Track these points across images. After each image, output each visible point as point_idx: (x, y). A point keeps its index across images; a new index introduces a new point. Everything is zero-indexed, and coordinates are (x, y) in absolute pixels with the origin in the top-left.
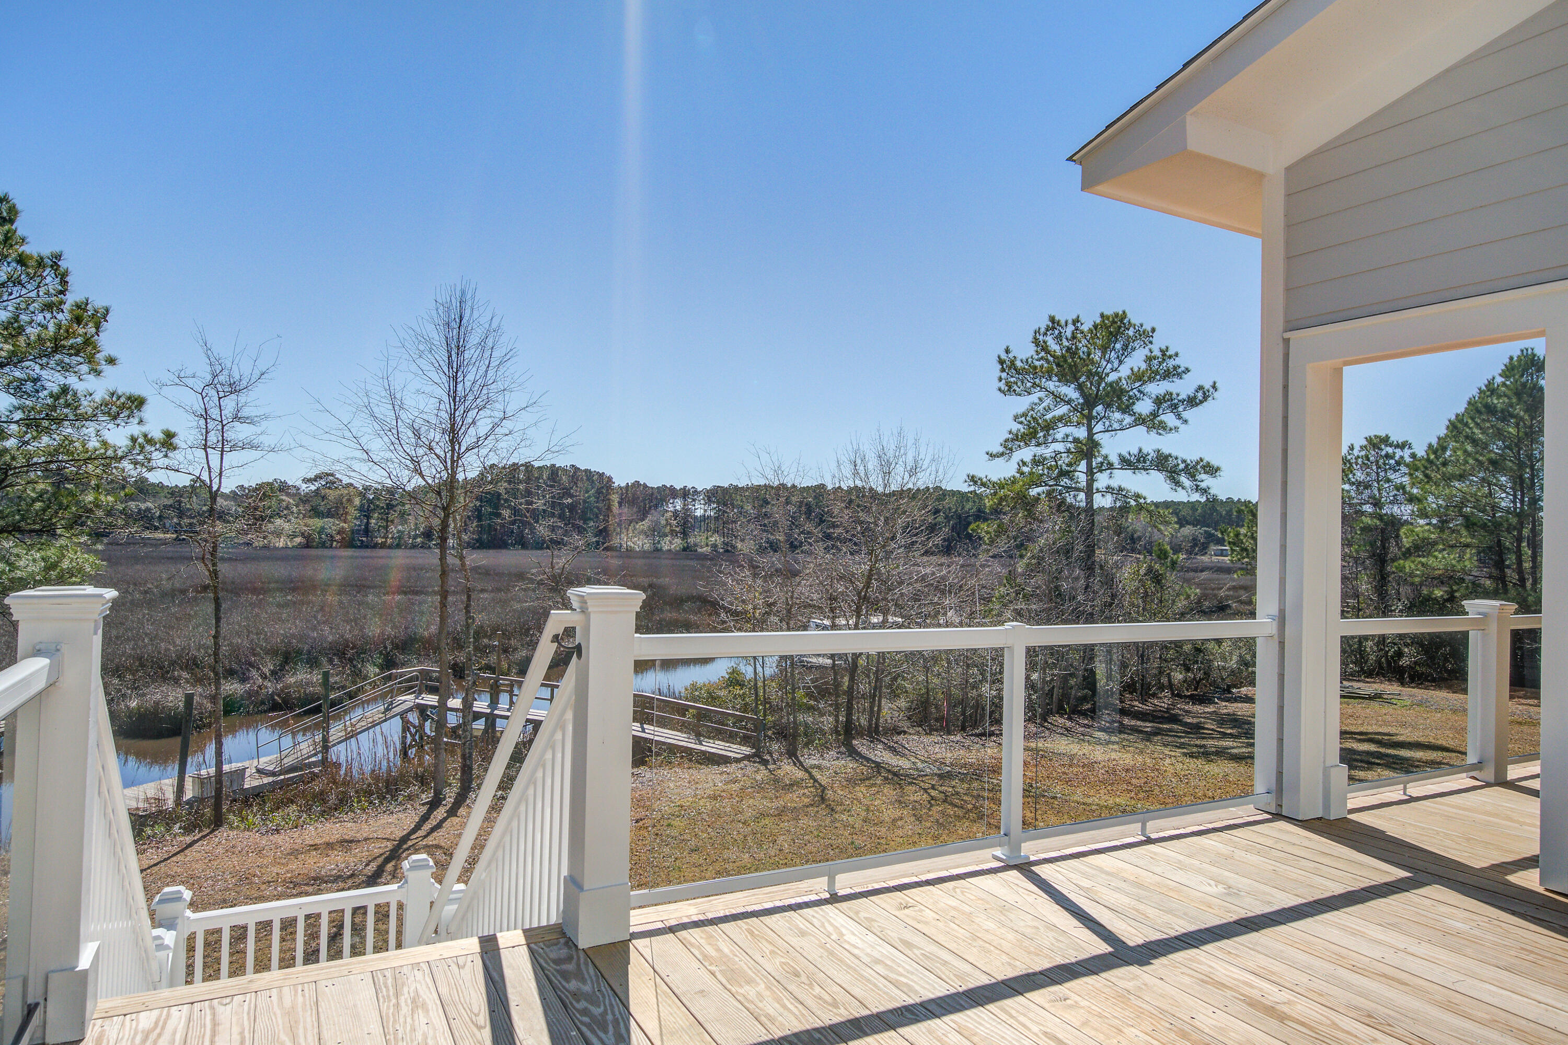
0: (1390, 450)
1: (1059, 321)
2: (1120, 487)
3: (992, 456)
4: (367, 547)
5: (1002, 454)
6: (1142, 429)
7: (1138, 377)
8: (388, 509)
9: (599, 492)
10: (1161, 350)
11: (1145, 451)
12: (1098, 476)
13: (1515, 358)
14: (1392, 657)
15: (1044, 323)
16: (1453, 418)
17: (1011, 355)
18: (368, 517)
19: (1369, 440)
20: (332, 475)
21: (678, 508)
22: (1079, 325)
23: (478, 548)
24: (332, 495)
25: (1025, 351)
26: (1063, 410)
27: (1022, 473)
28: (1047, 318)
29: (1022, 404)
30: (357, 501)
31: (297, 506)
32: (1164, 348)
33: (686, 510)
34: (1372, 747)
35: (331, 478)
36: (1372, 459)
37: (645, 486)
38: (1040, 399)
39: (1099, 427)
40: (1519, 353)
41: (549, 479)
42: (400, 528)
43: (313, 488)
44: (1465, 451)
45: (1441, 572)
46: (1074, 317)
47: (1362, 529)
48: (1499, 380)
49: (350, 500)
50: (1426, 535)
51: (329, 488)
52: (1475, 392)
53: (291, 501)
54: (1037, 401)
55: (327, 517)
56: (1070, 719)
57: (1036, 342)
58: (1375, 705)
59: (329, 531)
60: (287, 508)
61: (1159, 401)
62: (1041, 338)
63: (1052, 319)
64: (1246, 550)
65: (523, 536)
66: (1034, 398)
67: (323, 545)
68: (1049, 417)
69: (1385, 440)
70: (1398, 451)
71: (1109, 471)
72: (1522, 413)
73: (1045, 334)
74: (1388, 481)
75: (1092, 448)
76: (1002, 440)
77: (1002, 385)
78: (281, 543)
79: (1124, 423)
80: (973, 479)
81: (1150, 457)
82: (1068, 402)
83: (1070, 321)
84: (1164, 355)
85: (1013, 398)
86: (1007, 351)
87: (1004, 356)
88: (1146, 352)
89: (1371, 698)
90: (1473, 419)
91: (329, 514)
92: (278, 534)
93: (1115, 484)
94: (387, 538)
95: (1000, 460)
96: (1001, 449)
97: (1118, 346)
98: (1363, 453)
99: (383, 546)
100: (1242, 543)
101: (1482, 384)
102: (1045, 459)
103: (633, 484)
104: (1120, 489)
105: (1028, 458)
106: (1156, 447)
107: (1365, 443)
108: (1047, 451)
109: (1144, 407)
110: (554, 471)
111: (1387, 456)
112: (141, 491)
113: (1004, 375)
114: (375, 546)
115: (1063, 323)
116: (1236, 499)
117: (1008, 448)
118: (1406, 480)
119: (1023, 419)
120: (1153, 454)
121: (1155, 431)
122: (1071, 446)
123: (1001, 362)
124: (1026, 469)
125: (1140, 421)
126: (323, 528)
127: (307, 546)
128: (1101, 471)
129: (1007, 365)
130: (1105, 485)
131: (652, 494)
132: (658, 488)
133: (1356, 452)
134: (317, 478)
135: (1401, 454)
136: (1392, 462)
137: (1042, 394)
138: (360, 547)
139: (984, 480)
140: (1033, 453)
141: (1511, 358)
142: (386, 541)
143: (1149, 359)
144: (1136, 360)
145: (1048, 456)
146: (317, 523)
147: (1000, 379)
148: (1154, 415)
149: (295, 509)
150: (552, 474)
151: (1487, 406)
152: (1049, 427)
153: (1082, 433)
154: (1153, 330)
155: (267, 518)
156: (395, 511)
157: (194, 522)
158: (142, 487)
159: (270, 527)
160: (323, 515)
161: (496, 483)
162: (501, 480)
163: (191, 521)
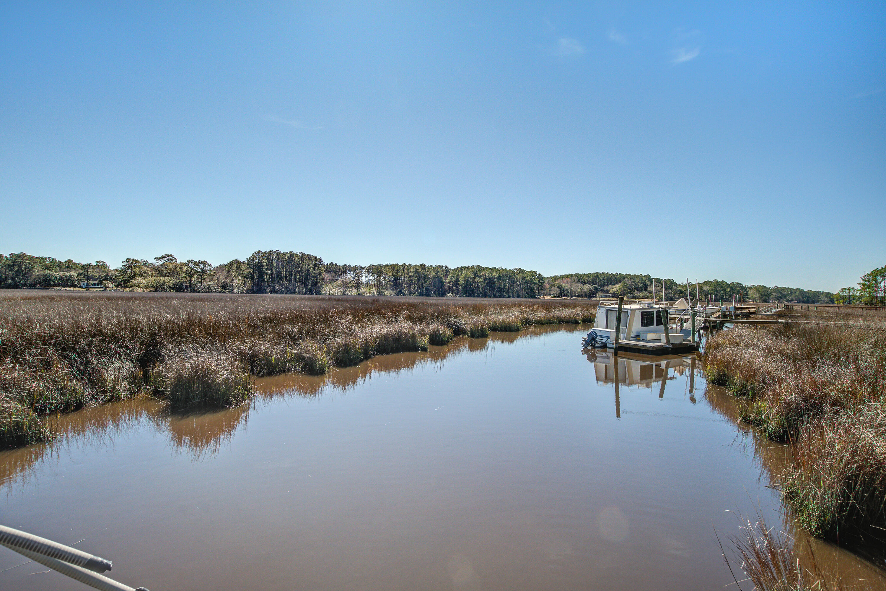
4: (190, 292)
8: (202, 272)
9: (315, 266)
18: (191, 277)
20: (171, 256)
24: (171, 266)
30: (185, 269)
31: (151, 272)
35: (171, 258)
37: (336, 265)
41: (289, 259)
42: (209, 283)
43: (161, 263)
49: (181, 268)
51: (170, 263)
53: (148, 269)
59: (168, 284)
60: (145, 272)
67: (165, 290)
78: (139, 290)
91: (169, 275)
92: (138, 286)
94: (201, 288)
99: (199, 291)
103: (330, 264)
110: (292, 255)
112: (67, 267)
114: (195, 291)
116: (606, 273)
126: (165, 282)
127: (156, 291)
131: (340, 269)
132: (343, 266)
134: (163, 257)
138: (186, 292)
142: (201, 290)
146: (162, 279)
149: (150, 273)
155: (133, 277)
156: (206, 274)
157: (97, 282)
158: (69, 265)
159: (135, 282)
160: (165, 276)
161: (262, 260)
162: (264, 259)
163: (95, 282)
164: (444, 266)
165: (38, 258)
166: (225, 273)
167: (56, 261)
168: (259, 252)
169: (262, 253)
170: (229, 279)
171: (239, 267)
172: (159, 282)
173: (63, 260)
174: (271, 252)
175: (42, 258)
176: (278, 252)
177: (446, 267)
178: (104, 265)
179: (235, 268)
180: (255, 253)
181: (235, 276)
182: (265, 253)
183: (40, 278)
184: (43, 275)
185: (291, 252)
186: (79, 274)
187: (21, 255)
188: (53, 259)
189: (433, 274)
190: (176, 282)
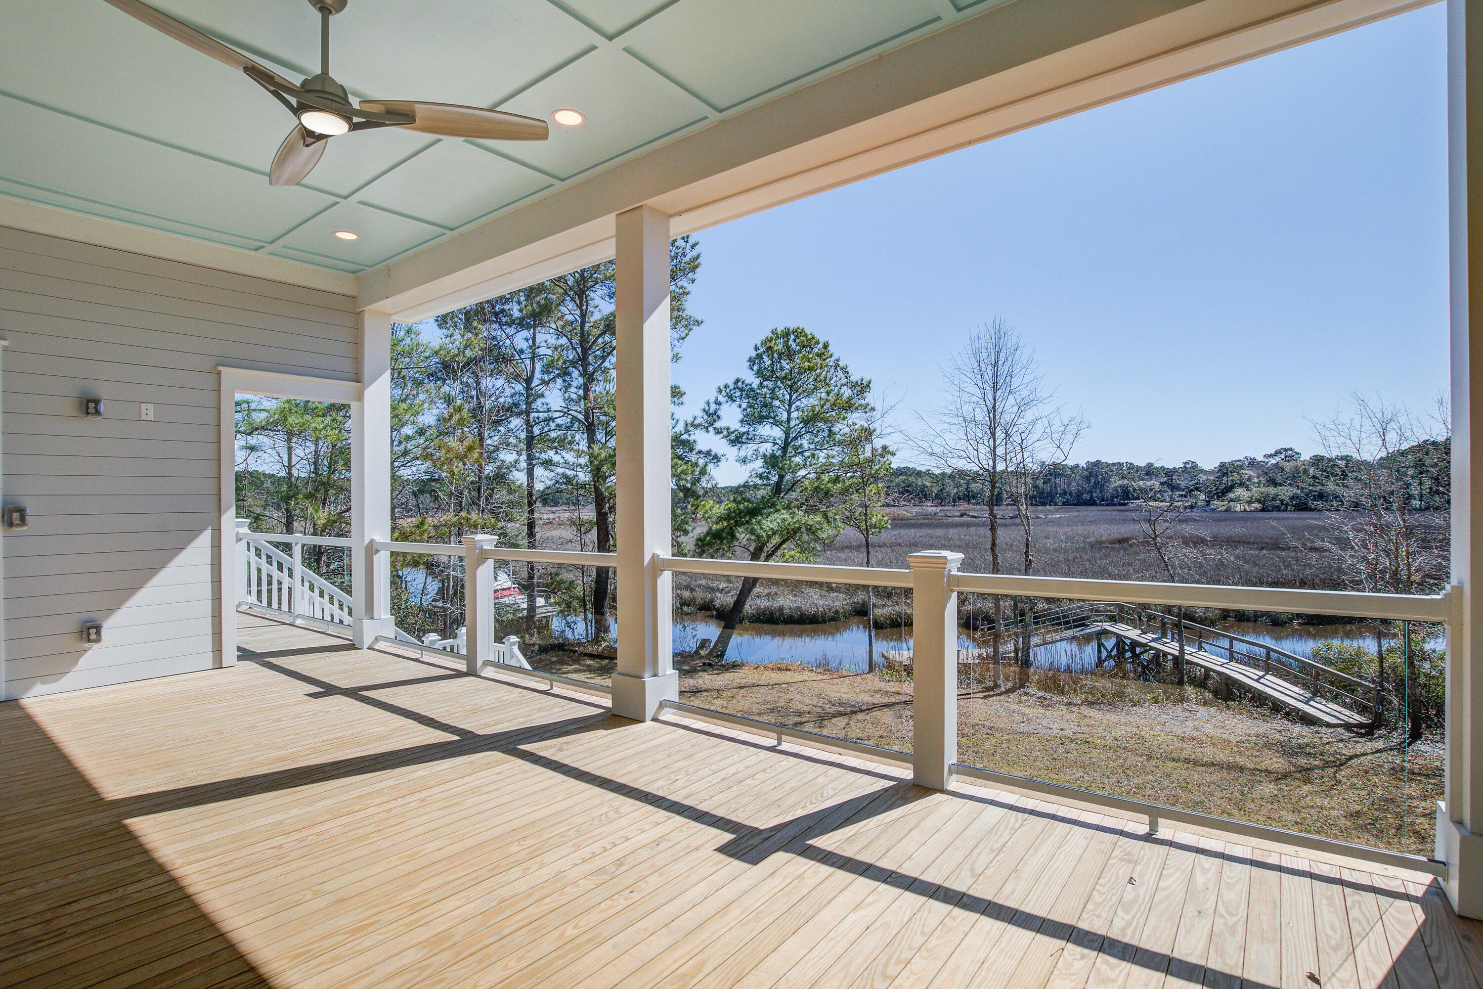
8: (1343, 475)
18: (1322, 484)
20: (1291, 449)
24: (1288, 466)
30: (1311, 471)
31: (1258, 477)
35: (1290, 452)
43: (1274, 462)
49: (1306, 470)
51: (1288, 461)
53: (1252, 474)
55: (1283, 485)
59: (1284, 497)
60: (1249, 479)
67: (1277, 509)
78: (1239, 508)
91: (1285, 482)
92: (1237, 500)
112: (1147, 474)
126: (1277, 495)
127: (1263, 510)
134: (1277, 453)
146: (1272, 491)
149: (1256, 480)
155: (1230, 489)
157: (1184, 493)
158: (1150, 471)
159: (1231, 495)
160: (1279, 484)
163: (1181, 493)
165: (1114, 464)
167: (1134, 466)
172: (1268, 495)
173: (1143, 464)
175: (1119, 463)
178: (1194, 466)
183: (1117, 490)
184: (1120, 486)
186: (1162, 484)
187: (1098, 463)
188: (1131, 464)
190: (1296, 494)
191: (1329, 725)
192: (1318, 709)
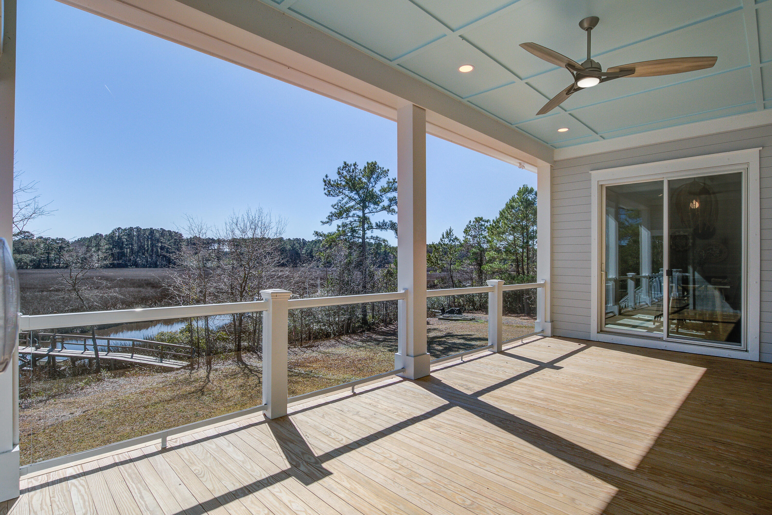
0: (483, 223)
1: (348, 165)
2: (377, 236)
3: (323, 223)
4: (48, 268)
5: (328, 222)
6: (385, 212)
7: (384, 190)
8: (60, 249)
9: (175, 241)
10: (393, 179)
11: (386, 221)
12: (367, 231)
13: (521, 188)
14: (484, 303)
15: (342, 165)
16: (501, 210)
17: (328, 178)
18: (49, 253)
19: (476, 218)
21: (216, 248)
22: (356, 166)
23: (112, 268)
24: (27, 242)
25: (334, 177)
26: (352, 203)
27: (339, 231)
28: (343, 163)
29: (334, 200)
30: (42, 245)
32: (394, 178)
33: (219, 249)
34: (462, 341)
35: (27, 234)
36: (477, 226)
38: (343, 198)
39: (367, 211)
40: (523, 186)
41: (149, 235)
42: (67, 258)
43: (18, 239)
44: (505, 223)
45: (497, 270)
46: (354, 163)
47: (473, 253)
48: (516, 196)
49: (38, 245)
50: (493, 255)
51: (26, 239)
52: (508, 201)
54: (341, 199)
55: (25, 253)
56: (350, 337)
57: (339, 173)
58: (471, 322)
59: (25, 260)
61: (391, 200)
62: (341, 171)
63: (345, 163)
64: (433, 262)
65: (136, 262)
66: (340, 198)
68: (347, 206)
69: (481, 219)
70: (486, 223)
71: (371, 230)
72: (523, 209)
73: (342, 170)
74: (482, 235)
75: (364, 220)
76: (327, 216)
77: (326, 191)
79: (377, 209)
80: (317, 233)
81: (387, 224)
82: (355, 200)
83: (352, 165)
84: (394, 181)
85: (331, 198)
86: (327, 176)
87: (325, 179)
88: (386, 179)
89: (471, 320)
90: (507, 211)
91: (26, 252)
93: (374, 235)
94: (60, 263)
95: (327, 225)
96: (327, 220)
97: (374, 176)
98: (474, 224)
99: (58, 267)
100: (431, 259)
101: (510, 197)
102: (347, 225)
104: (377, 237)
105: (340, 224)
106: (390, 219)
107: (475, 220)
108: (348, 221)
109: (386, 203)
110: (152, 231)
111: (482, 225)
113: (326, 187)
114: (53, 267)
115: (350, 165)
117: (330, 219)
118: (487, 234)
119: (336, 207)
120: (389, 222)
121: (391, 213)
122: (357, 219)
123: (325, 181)
124: (341, 229)
125: (384, 208)
126: (21, 259)
128: (368, 229)
129: (327, 183)
130: (370, 236)
131: (203, 242)
133: (472, 223)
134: (19, 234)
135: (487, 224)
136: (483, 227)
137: (343, 196)
138: (44, 268)
139: (321, 233)
140: (342, 222)
141: (520, 188)
142: (60, 265)
143: (388, 183)
144: (383, 183)
145: (348, 223)
146: (18, 256)
147: (325, 189)
148: (389, 206)
150: (151, 232)
151: (511, 206)
152: (348, 210)
153: (360, 214)
154: (388, 170)
156: (64, 250)
160: (22, 253)
161: (121, 237)
162: (124, 235)
164: (301, 239)
166: (84, 249)
168: (119, 229)
169: (122, 230)
170: (89, 254)
171: (98, 243)
174: (131, 229)
176: (138, 229)
177: (303, 239)
179: (95, 244)
180: (115, 230)
181: (94, 252)
182: (125, 230)
185: (151, 229)
189: (289, 247)
190: (33, 259)
191: (178, 369)
192: (168, 363)
